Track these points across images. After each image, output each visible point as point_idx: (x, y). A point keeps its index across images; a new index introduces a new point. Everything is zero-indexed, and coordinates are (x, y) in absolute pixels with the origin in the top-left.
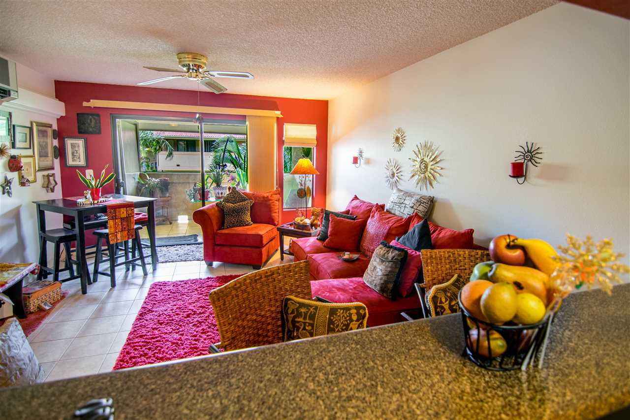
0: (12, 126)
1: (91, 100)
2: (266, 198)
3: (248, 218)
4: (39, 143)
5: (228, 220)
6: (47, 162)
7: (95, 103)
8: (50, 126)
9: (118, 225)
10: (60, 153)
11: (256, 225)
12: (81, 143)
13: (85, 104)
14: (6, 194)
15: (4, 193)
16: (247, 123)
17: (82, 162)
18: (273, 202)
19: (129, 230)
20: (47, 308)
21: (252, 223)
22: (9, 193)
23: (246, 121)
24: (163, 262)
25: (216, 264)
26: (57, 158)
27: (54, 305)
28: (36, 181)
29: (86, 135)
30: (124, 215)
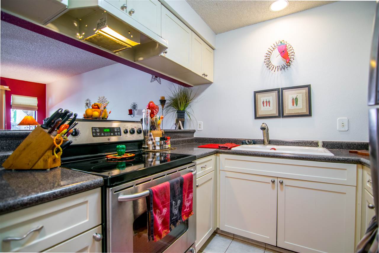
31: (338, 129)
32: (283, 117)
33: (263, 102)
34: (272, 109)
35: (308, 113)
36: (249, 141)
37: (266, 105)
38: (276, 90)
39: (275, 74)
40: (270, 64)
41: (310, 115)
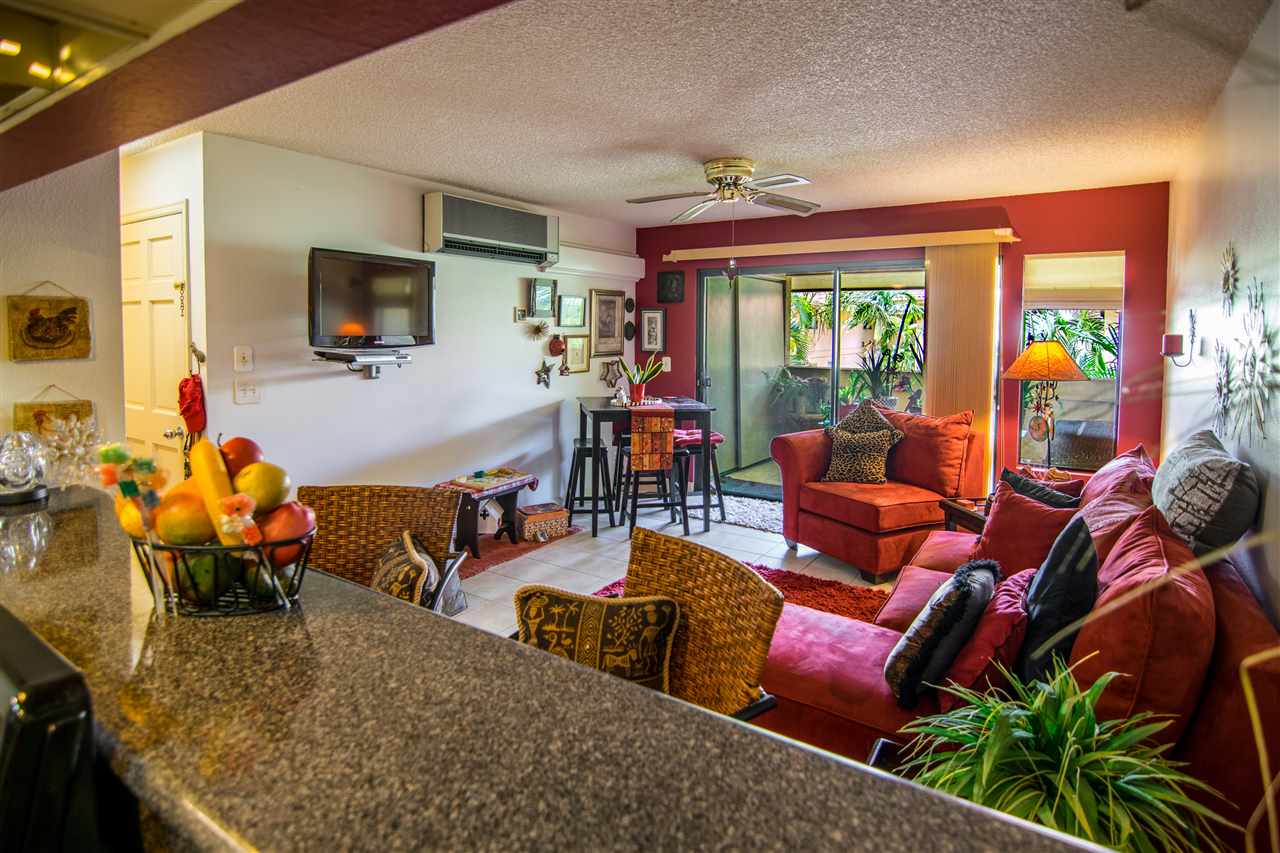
0: (557, 298)
1: (673, 252)
2: (933, 429)
3: (878, 467)
4: (600, 318)
5: (836, 463)
6: (612, 344)
7: (677, 255)
8: (621, 294)
9: (647, 444)
10: (634, 331)
11: (893, 486)
12: (658, 316)
13: (665, 258)
14: (542, 384)
15: (539, 383)
16: (927, 262)
17: (658, 346)
18: (947, 441)
19: (662, 455)
20: (542, 540)
21: (884, 479)
22: (547, 385)
23: (924, 259)
24: (730, 524)
25: (803, 550)
26: (629, 340)
27: (551, 539)
28: (588, 371)
29: (666, 305)
30: (657, 429)
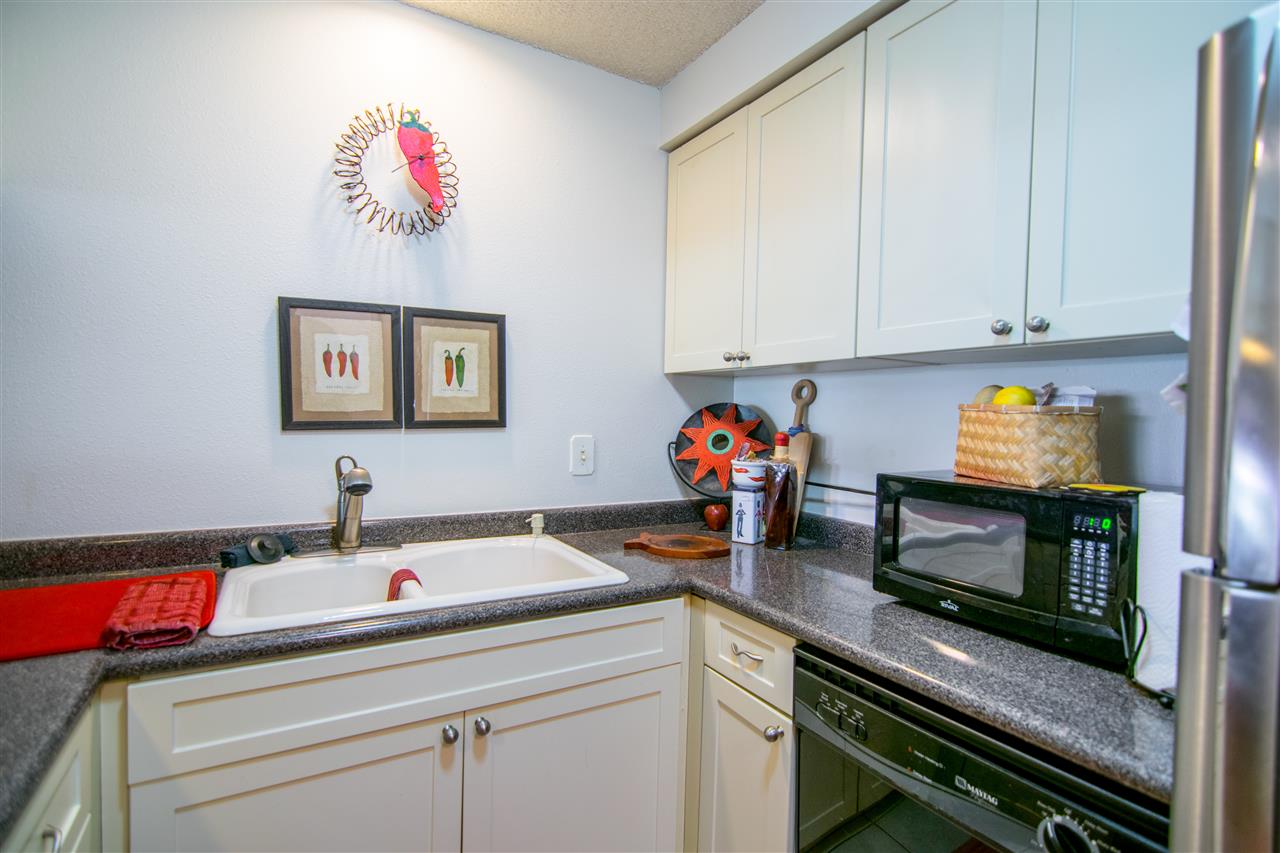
31: (570, 470)
32: (413, 424)
33: (327, 357)
34: (368, 391)
35: (495, 417)
36: (267, 543)
37: (342, 373)
38: (384, 313)
39: (379, 242)
40: (359, 190)
41: (500, 423)
